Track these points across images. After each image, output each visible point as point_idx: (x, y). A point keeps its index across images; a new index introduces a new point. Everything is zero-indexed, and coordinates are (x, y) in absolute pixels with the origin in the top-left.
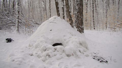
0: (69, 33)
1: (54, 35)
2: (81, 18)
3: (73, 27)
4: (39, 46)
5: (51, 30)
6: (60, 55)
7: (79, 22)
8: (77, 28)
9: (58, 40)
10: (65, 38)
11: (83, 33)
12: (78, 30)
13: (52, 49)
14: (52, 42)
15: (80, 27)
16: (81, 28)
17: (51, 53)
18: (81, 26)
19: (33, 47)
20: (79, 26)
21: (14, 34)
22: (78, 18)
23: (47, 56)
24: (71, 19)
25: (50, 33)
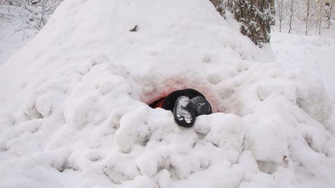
1: (154, 54)
4: (98, 117)
8: (237, 18)
12: (243, 32)
14: (149, 89)
15: (253, 14)
16: (260, 20)
17: (183, 153)
18: (261, 10)
19: (62, 119)
20: (252, 11)
23: (160, 169)
25: (133, 43)
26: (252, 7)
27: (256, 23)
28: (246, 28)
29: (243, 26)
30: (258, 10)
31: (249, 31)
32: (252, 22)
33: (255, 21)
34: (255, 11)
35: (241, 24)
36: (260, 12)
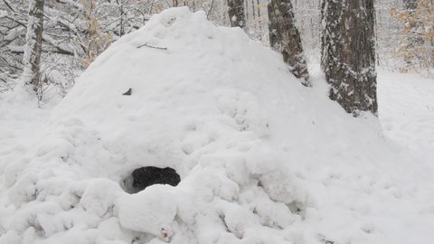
0: (223, 112)
2: (353, 14)
3: (300, 72)
5: (129, 93)
6: (90, 227)
7: (339, 46)
8: (328, 78)
9: (149, 151)
10: (192, 138)
11: (368, 113)
12: (332, 96)
13: (60, 194)
15: (344, 75)
16: (353, 81)
18: (356, 69)
20: (342, 70)
21: (10, 102)
22: (336, 17)
23: (29, 226)
24: (289, 26)
25: (120, 107)
26: (342, 65)
27: (347, 85)
28: (336, 91)
29: (332, 90)
30: (349, 69)
31: (339, 95)
32: (343, 84)
33: (346, 83)
34: (346, 69)
35: (330, 86)
36: (353, 72)
